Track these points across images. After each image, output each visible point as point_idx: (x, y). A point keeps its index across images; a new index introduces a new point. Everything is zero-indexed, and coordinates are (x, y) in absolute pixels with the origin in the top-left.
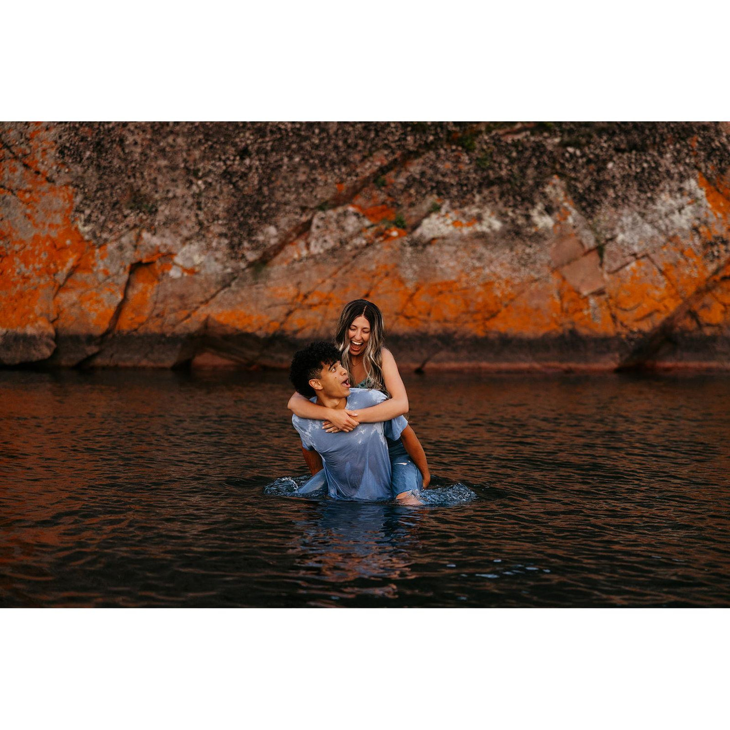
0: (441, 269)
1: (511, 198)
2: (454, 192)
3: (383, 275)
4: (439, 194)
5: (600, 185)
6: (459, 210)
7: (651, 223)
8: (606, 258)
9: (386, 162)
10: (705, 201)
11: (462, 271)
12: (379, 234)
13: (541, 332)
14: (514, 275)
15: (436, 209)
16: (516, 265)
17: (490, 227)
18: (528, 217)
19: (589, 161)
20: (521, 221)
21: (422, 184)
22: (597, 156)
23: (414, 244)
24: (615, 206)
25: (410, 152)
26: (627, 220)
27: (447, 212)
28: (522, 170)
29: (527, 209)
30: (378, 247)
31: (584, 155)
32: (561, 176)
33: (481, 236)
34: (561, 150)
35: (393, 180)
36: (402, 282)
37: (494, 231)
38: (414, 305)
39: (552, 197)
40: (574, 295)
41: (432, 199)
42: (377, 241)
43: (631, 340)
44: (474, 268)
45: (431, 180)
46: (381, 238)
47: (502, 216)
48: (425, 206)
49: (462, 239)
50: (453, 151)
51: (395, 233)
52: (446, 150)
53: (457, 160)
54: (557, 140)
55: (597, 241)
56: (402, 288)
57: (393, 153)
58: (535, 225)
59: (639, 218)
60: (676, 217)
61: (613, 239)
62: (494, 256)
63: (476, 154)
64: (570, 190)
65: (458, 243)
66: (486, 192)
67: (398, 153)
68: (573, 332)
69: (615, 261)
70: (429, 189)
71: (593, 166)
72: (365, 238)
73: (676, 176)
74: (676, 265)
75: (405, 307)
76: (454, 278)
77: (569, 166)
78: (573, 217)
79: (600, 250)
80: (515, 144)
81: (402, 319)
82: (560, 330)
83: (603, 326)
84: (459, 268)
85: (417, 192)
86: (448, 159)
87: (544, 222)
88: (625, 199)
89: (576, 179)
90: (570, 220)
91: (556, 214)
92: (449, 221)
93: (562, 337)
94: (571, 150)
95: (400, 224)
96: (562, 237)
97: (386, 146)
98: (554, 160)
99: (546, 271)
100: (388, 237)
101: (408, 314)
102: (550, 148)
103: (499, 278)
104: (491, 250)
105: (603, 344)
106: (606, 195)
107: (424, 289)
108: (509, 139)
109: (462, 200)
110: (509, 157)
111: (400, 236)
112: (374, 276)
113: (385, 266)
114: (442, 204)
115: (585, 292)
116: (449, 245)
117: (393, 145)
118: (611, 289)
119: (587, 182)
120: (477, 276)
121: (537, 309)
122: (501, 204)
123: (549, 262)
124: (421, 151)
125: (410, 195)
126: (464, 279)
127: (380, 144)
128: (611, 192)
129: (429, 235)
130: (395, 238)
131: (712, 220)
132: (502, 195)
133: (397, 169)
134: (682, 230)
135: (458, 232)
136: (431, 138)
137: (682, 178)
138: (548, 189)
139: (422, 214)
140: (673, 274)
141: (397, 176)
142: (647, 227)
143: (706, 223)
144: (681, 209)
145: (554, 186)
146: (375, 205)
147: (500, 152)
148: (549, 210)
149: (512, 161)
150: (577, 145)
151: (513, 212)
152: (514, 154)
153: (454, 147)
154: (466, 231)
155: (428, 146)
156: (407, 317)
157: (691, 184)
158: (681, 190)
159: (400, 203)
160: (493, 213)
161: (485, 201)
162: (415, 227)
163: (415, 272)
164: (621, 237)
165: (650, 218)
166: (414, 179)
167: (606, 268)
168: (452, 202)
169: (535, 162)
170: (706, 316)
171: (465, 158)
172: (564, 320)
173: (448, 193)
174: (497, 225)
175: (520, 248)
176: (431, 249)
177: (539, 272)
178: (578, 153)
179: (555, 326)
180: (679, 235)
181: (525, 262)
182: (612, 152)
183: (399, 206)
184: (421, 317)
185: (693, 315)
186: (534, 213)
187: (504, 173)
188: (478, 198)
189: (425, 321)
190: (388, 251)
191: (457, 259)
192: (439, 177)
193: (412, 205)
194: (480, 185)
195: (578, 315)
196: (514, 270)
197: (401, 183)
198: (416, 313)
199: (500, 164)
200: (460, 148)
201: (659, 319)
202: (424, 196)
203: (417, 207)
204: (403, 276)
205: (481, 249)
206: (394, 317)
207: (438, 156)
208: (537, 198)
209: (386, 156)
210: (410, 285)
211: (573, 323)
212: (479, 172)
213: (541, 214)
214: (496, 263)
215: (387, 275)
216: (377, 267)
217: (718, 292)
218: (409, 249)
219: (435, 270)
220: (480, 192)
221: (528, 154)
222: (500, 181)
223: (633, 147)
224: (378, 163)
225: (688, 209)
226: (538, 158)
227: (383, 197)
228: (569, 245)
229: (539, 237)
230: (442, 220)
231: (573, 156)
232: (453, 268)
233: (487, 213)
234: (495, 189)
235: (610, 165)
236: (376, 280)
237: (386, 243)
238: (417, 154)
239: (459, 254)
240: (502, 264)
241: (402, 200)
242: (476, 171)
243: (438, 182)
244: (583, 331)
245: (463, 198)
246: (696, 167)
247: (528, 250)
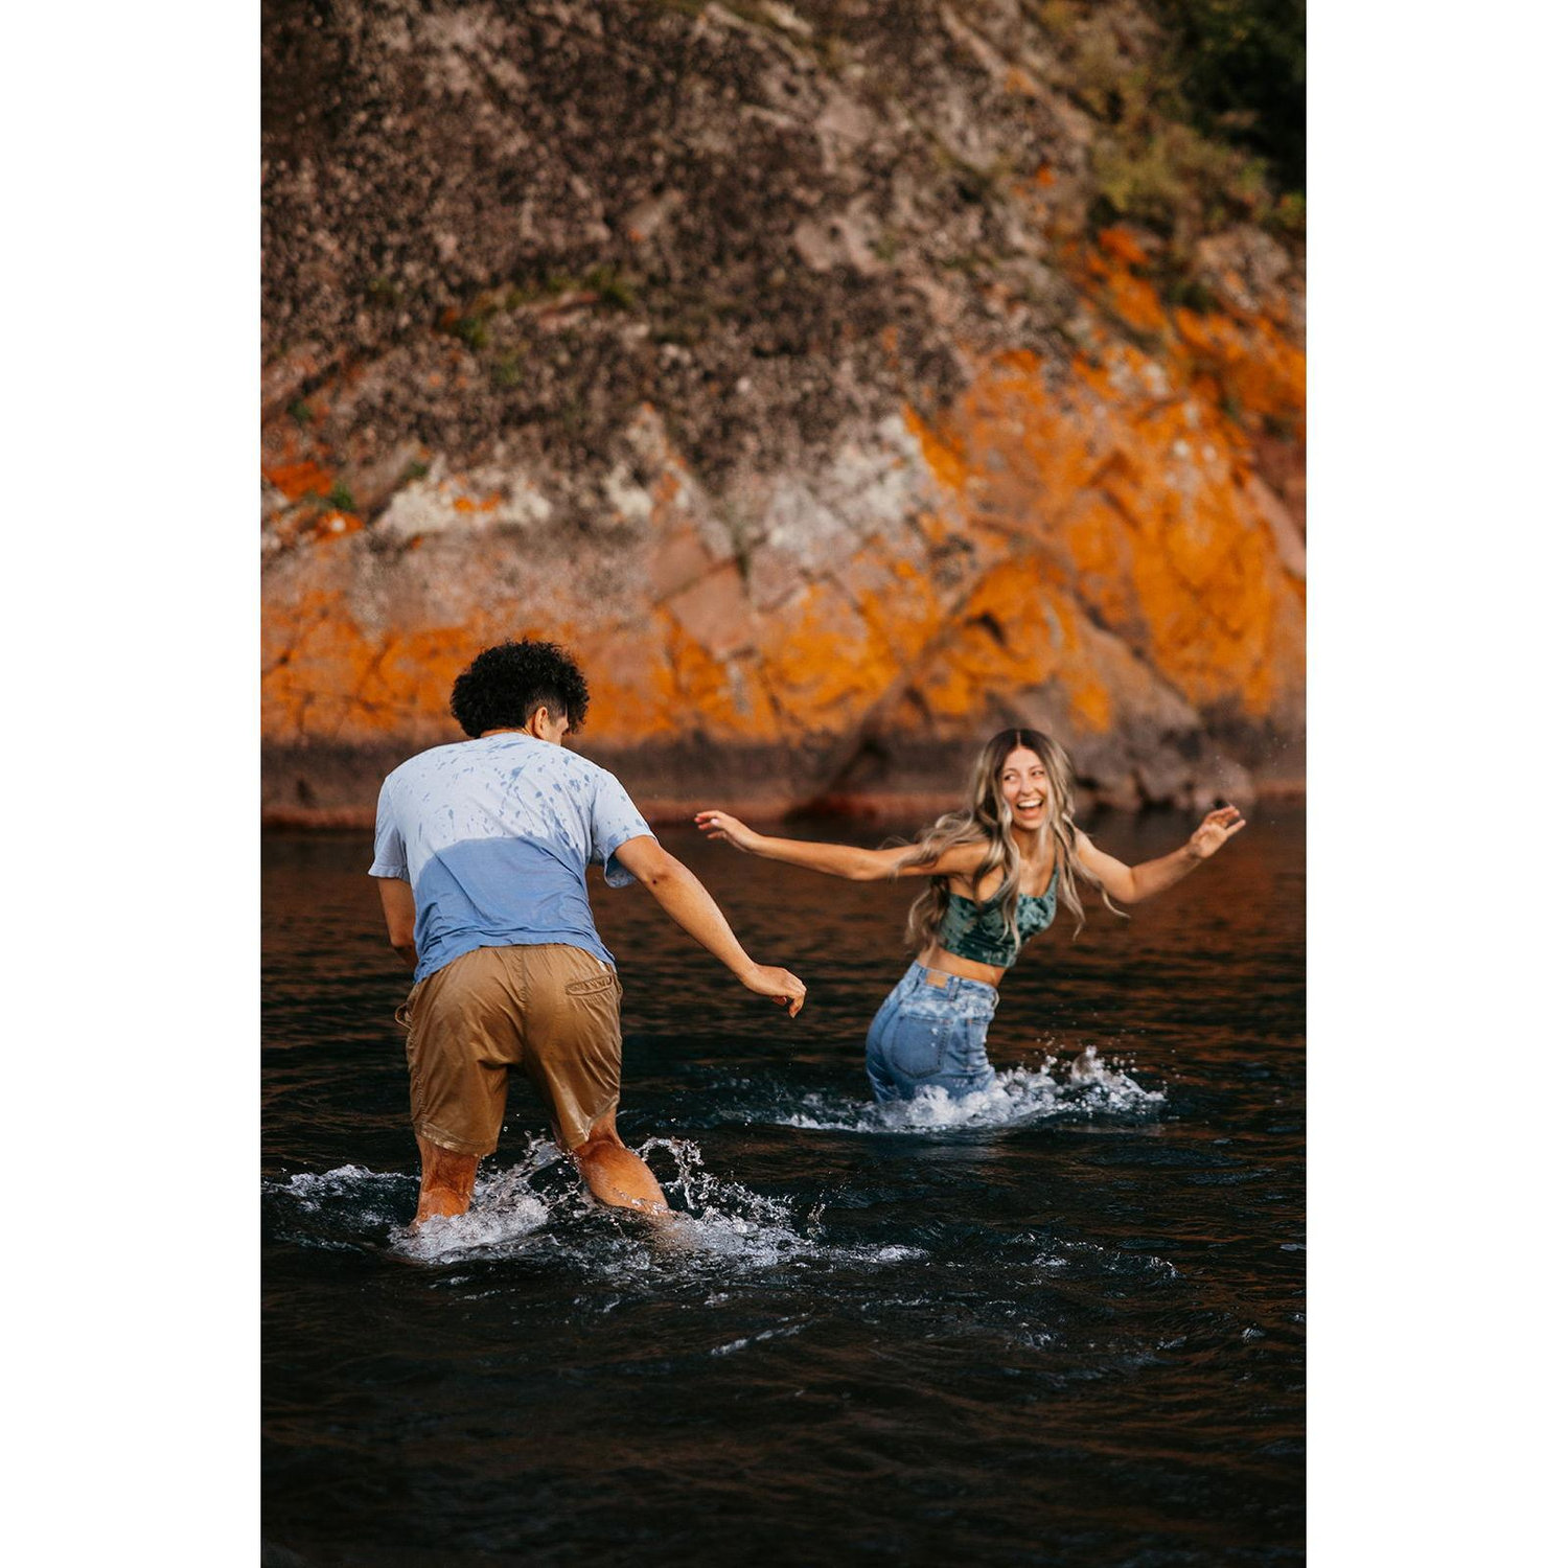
0: (434, 604)
1: (565, 452)
2: (453, 435)
3: (315, 615)
4: (424, 440)
5: (729, 425)
6: (465, 476)
7: (832, 506)
8: (754, 579)
9: (315, 370)
10: (923, 465)
11: (477, 606)
12: (305, 526)
13: (640, 736)
14: (582, 615)
15: (418, 472)
16: (583, 593)
17: (528, 511)
18: (600, 492)
19: (707, 377)
20: (587, 500)
21: (387, 419)
22: (721, 365)
23: (379, 547)
24: (761, 469)
25: (363, 350)
26: (785, 501)
27: (442, 480)
28: (583, 392)
29: (598, 475)
30: (306, 553)
31: (696, 364)
32: (659, 405)
33: (511, 532)
34: (653, 352)
35: (327, 408)
36: (355, 629)
37: (535, 522)
38: (383, 682)
39: (642, 448)
40: (698, 658)
41: (409, 451)
42: (304, 539)
43: (809, 750)
44: (501, 601)
45: (405, 409)
46: (312, 535)
47: (550, 489)
48: (395, 466)
49: (473, 537)
50: (444, 348)
51: (338, 524)
52: (429, 344)
53: (454, 369)
54: (642, 330)
55: (736, 542)
56: (356, 644)
57: (329, 348)
58: (610, 509)
59: (807, 497)
60: (874, 495)
61: (762, 540)
62: (539, 573)
63: (489, 355)
64: (676, 435)
65: (466, 546)
66: (515, 437)
67: (339, 353)
68: (700, 737)
69: (770, 584)
70: (404, 431)
71: (715, 387)
72: (279, 534)
73: (866, 411)
74: (883, 595)
75: (362, 684)
76: (460, 621)
77: (671, 384)
78: (687, 492)
79: (740, 563)
80: (565, 337)
81: (358, 711)
82: (676, 732)
83: (757, 725)
84: (470, 600)
85: (380, 436)
86: (436, 365)
87: (633, 503)
88: (779, 457)
89: (685, 413)
90: (682, 500)
91: (654, 486)
92: (447, 500)
93: (678, 748)
94: (671, 351)
95: (341, 503)
96: (668, 535)
97: (315, 335)
98: (641, 374)
99: (641, 607)
100: (324, 533)
101: (371, 699)
102: (630, 346)
103: (551, 620)
104: (535, 561)
105: (757, 762)
106: (741, 447)
107: (401, 644)
108: (552, 325)
109: (469, 455)
110: (553, 363)
111: (349, 529)
112: (297, 618)
113: (320, 596)
114: (432, 459)
115: (721, 652)
116: (450, 550)
117: (330, 333)
118: (766, 643)
119: (705, 418)
120: (510, 616)
121: (629, 688)
122: (545, 466)
123: (648, 590)
124: (383, 345)
125: (364, 442)
126: (481, 623)
127: (303, 330)
128: (751, 442)
129: (407, 529)
130: (337, 535)
131: (939, 501)
132: (547, 444)
133: (335, 382)
134: (887, 522)
135: (464, 525)
136: (405, 320)
137: (877, 413)
138: (634, 433)
139: (390, 482)
140: (879, 613)
141: (334, 399)
142: (824, 517)
143: (928, 508)
144: (881, 477)
145: (646, 427)
146: (290, 463)
147: (537, 352)
148: (640, 478)
149: (561, 373)
150: (683, 341)
151: (572, 479)
152: (564, 358)
153: (445, 339)
154: (481, 520)
155: (396, 337)
156: (369, 707)
157: (894, 427)
158: (876, 439)
159: (343, 456)
160: (531, 481)
161: (514, 457)
162: (378, 509)
163: (381, 609)
164: (778, 536)
165: (828, 494)
166: (372, 408)
167: (755, 600)
168: (450, 458)
169: (604, 374)
170: (938, 700)
171: (469, 363)
172: (682, 710)
173: (441, 438)
174: (542, 508)
175: (588, 557)
176: (413, 560)
177: (628, 608)
178: (686, 358)
179: (662, 723)
180: (885, 533)
181: (602, 587)
182: (747, 357)
183: (341, 465)
184: (400, 705)
185: (914, 696)
186: (613, 483)
187: (546, 397)
188: (500, 450)
189: (406, 715)
190: (325, 563)
191: (466, 582)
192: (420, 404)
193: (367, 462)
194: (505, 421)
195: (708, 702)
196: (580, 605)
197: (345, 416)
198: (385, 699)
199: (538, 376)
200: (458, 342)
201: (860, 707)
202: (392, 444)
203: (379, 468)
204: (358, 618)
205: (512, 559)
206: (340, 707)
207: (416, 359)
208: (615, 452)
209: (316, 357)
210: (373, 638)
211: (699, 716)
212: (500, 395)
213: (625, 485)
214: (543, 589)
215: (324, 615)
216: (304, 598)
217: (957, 651)
218: (369, 559)
219: (422, 604)
220: (503, 437)
221: (589, 357)
222: (539, 414)
223: (785, 349)
224: (300, 372)
225: (895, 479)
226: (610, 367)
227: (306, 444)
228: (683, 551)
229: (623, 536)
230: (432, 495)
231: (676, 364)
232: (458, 600)
233: (520, 482)
234: (533, 430)
235: (744, 385)
236: (302, 628)
237: (320, 546)
238: (374, 354)
239: (471, 568)
240: (555, 593)
241: (350, 451)
242: (492, 393)
243: (420, 415)
244: (718, 734)
245: (472, 447)
246: (898, 391)
247: (606, 563)
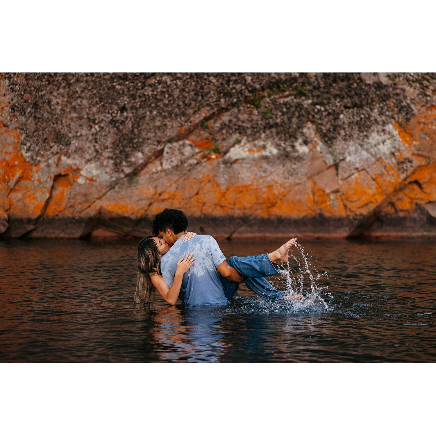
0: (242, 178)
1: (283, 136)
2: (249, 132)
3: (206, 182)
4: (240, 133)
5: (336, 128)
6: (252, 143)
7: (367, 150)
8: (340, 170)
9: (208, 115)
10: (398, 138)
11: (254, 179)
12: (204, 157)
13: (302, 215)
14: (286, 181)
15: (238, 142)
16: (286, 175)
17: (271, 152)
18: (293, 147)
19: (329, 114)
20: (289, 149)
21: (229, 127)
22: (334, 111)
23: (225, 163)
24: (345, 140)
25: (223, 108)
26: (352, 149)
27: (245, 144)
28: (289, 119)
29: (293, 142)
30: (204, 164)
31: (326, 110)
32: (313, 122)
33: (266, 158)
34: (312, 107)
35: (212, 125)
36: (218, 185)
37: (273, 155)
38: (226, 199)
39: (307, 134)
40: (321, 193)
41: (236, 136)
42: (203, 161)
43: (356, 219)
44: (261, 177)
45: (235, 125)
46: (206, 159)
47: (278, 146)
48: (232, 140)
49: (254, 160)
50: (248, 108)
51: (213, 156)
52: (244, 107)
53: (251, 113)
54: (310, 101)
55: (335, 160)
56: (218, 189)
57: (212, 109)
58: (297, 151)
59: (359, 147)
60: (381, 147)
61: (344, 159)
62: (273, 170)
63: (262, 109)
64: (318, 130)
65: (252, 162)
66: (268, 132)
67: (215, 109)
68: (321, 215)
69: (345, 172)
70: (234, 130)
71: (331, 117)
72: (196, 159)
73: (381, 123)
74: (382, 175)
75: (220, 200)
76: (249, 183)
77: (317, 116)
78: (320, 146)
79: (336, 166)
80: (285, 104)
81: (218, 208)
82: (313, 214)
83: (339, 211)
84: (252, 177)
85: (227, 132)
86: (245, 113)
87: (303, 149)
88: (351, 136)
89: (322, 124)
90: (318, 148)
91: (310, 145)
92: (246, 149)
93: (314, 218)
94: (318, 107)
95: (217, 151)
96: (313, 158)
97: (208, 105)
98: (308, 113)
99: (304, 179)
100: (209, 159)
101: (222, 205)
102: (306, 106)
103: (276, 183)
104: (272, 166)
105: (339, 222)
106: (339, 134)
107: (231, 189)
108: (282, 101)
109: (254, 136)
110: (281, 111)
111: (217, 157)
112: (201, 182)
113: (208, 176)
114: (243, 138)
115: (328, 191)
116: (246, 163)
117: (212, 104)
118: (343, 189)
119: (328, 126)
120: (264, 182)
121: (300, 201)
122: (277, 140)
123: (306, 173)
124: (229, 108)
125: (223, 134)
126: (255, 183)
127: (205, 104)
128: (342, 132)
129: (234, 158)
130: (213, 159)
131: (402, 148)
132: (278, 134)
133: (215, 118)
134: (384, 154)
135: (251, 156)
136: (235, 100)
137: (384, 123)
138: (305, 130)
139: (230, 145)
140: (380, 180)
141: (215, 122)
142: (364, 153)
143: (399, 150)
144: (384, 142)
145: (309, 128)
146: (202, 140)
147: (276, 109)
148: (305, 142)
149: (283, 114)
150: (322, 104)
151: (284, 143)
152: (285, 110)
153: (249, 106)
154: (256, 155)
155: (233, 105)
156: (221, 207)
157: (390, 127)
158: (383, 131)
159: (217, 138)
160: (272, 144)
161: (267, 137)
162: (226, 153)
163: (226, 180)
164: (348, 159)
165: (365, 147)
166: (225, 124)
167: (340, 177)
168: (248, 138)
169: (297, 114)
170: (399, 205)
171: (255, 112)
172: (315, 208)
173: (246, 133)
174: (275, 151)
175: (288, 164)
176: (235, 166)
177: (300, 179)
178: (323, 109)
179: (310, 212)
180: (383, 157)
181: (291, 173)
182: (342, 108)
183: (216, 140)
184: (230, 206)
185: (392, 205)
186: (297, 145)
187: (278, 120)
188: (263, 135)
189: (232, 209)
190: (209, 167)
191: (251, 172)
192: (240, 123)
193: (224, 140)
194: (265, 128)
195: (324, 205)
196: (285, 178)
197: (217, 127)
198: (227, 204)
199: (276, 115)
200: (252, 106)
201: (372, 207)
202: (231, 134)
203: (227, 141)
204: (219, 182)
205: (265, 165)
206: (213, 206)
207: (239, 111)
208: (298, 135)
209: (208, 111)
210: (223, 188)
211: (321, 209)
212: (264, 120)
213: (301, 145)
214: (274, 174)
215: (209, 181)
216: (203, 177)
217: (407, 191)
218: (222, 166)
219: (238, 178)
220: (264, 132)
221: (293, 109)
222: (276, 125)
223: (355, 105)
224: (204, 115)
225: (388, 142)
226: (299, 112)
227: (206, 135)
228: (318, 163)
229: (300, 158)
230: (242, 148)
231: (319, 111)
232: (249, 177)
233: (269, 144)
234: (274, 130)
235: (342, 116)
236: (202, 185)
237: (208, 162)
238: (227, 110)
239: (253, 168)
240: (278, 175)
241: (218, 137)
242: (262, 120)
243: (239, 126)
244: (327, 214)
245: (254, 135)
246: (392, 117)
247: (293, 166)
